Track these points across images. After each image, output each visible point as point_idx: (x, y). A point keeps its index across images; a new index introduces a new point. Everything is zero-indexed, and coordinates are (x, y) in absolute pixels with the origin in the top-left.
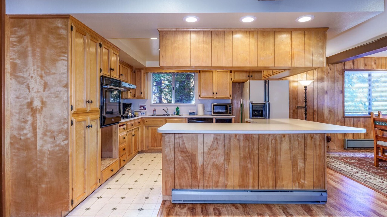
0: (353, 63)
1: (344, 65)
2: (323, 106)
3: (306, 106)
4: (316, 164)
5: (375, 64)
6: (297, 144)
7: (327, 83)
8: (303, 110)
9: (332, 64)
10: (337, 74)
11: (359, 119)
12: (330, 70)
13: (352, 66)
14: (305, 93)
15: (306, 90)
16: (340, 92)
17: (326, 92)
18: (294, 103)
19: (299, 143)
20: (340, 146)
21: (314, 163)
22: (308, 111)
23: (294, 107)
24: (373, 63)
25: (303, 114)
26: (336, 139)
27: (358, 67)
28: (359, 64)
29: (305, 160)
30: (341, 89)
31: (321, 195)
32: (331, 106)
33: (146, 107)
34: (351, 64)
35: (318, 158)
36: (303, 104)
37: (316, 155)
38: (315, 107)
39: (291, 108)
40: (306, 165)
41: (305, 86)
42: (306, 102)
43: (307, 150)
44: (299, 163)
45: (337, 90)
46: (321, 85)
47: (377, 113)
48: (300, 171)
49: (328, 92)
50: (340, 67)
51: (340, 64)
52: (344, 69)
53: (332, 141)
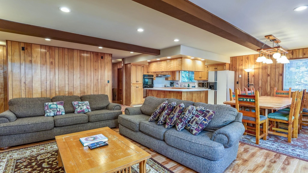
7: (269, 69)
14: (248, 76)
16: (280, 75)
17: (269, 75)
18: (246, 82)
32: (272, 84)
33: (179, 83)
34: (291, 54)
38: (260, 85)
41: (248, 72)
45: (277, 74)
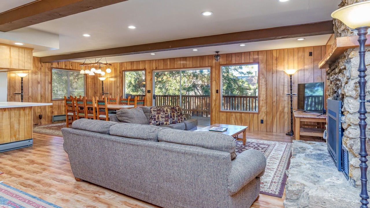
0: (58, 64)
1: (52, 65)
2: (36, 93)
3: (22, 93)
4: (26, 125)
5: (72, 66)
6: (14, 115)
7: (39, 76)
8: (20, 96)
9: (43, 63)
10: (47, 70)
11: (61, 101)
12: (42, 66)
13: (57, 66)
14: (22, 83)
15: (22, 80)
16: (49, 83)
17: (38, 83)
18: (11, 91)
19: (16, 114)
20: (49, 121)
21: (25, 125)
22: (24, 96)
23: (11, 93)
24: (70, 65)
25: (19, 99)
26: (46, 116)
27: (61, 66)
28: (62, 65)
29: (19, 123)
30: (50, 80)
31: (29, 141)
32: (42, 93)
34: (57, 64)
35: (27, 122)
36: (20, 91)
37: (26, 120)
38: (30, 94)
39: (9, 94)
40: (20, 126)
41: (21, 77)
42: (22, 90)
43: (20, 118)
44: (15, 126)
45: (47, 81)
46: (35, 77)
47: (79, 97)
48: (16, 131)
49: (40, 83)
50: (49, 65)
51: (49, 63)
52: (52, 67)
53: (43, 118)
